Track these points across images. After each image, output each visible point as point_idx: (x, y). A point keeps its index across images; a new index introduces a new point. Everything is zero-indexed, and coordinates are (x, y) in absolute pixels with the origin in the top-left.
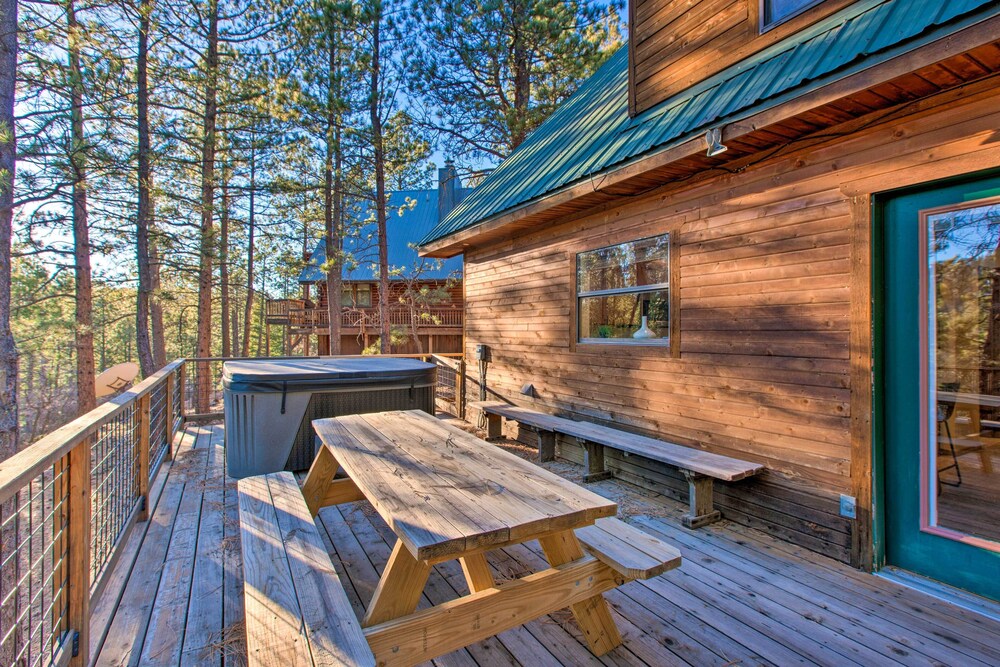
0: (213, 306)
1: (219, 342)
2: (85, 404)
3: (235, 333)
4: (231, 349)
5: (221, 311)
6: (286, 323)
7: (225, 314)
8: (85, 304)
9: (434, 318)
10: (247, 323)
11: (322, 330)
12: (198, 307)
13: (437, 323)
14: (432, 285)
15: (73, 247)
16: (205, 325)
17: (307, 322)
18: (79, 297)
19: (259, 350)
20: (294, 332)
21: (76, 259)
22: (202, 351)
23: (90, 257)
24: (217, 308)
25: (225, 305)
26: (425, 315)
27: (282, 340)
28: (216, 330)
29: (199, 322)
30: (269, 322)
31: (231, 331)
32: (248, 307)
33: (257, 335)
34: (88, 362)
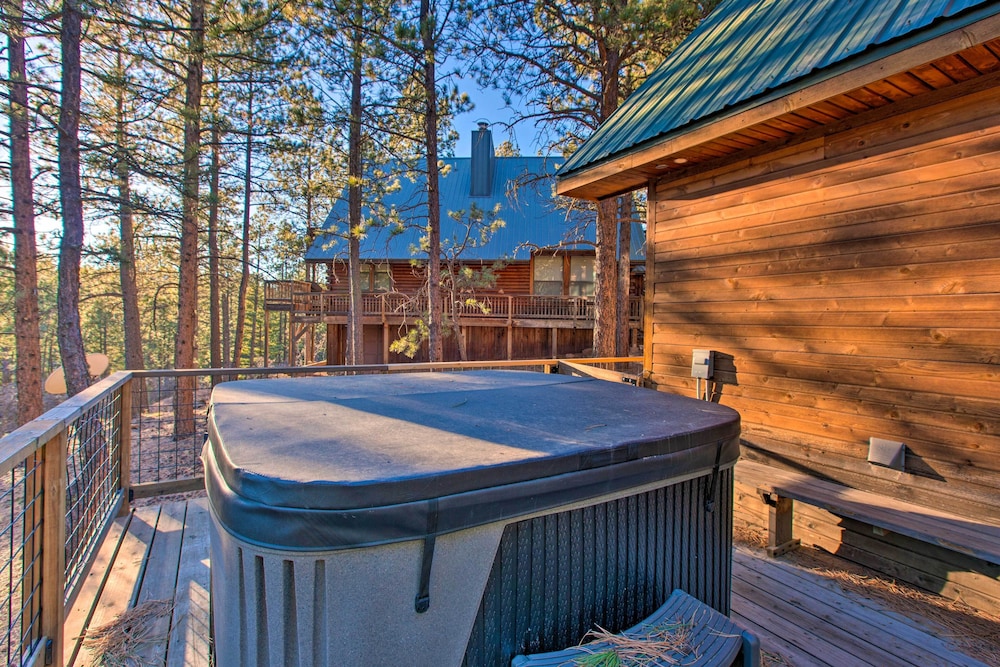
0: (200, 288)
1: (207, 329)
2: (27, 410)
3: (226, 319)
4: (221, 338)
5: (209, 294)
6: (289, 309)
7: (214, 298)
8: (28, 280)
9: (482, 305)
10: (241, 309)
11: (333, 318)
12: (180, 286)
13: (486, 311)
14: (475, 265)
15: (11, 204)
16: (187, 310)
17: (315, 308)
18: (19, 270)
19: (253, 338)
20: (299, 320)
21: (16, 220)
22: (184, 342)
23: (36, 219)
24: (204, 291)
25: (214, 288)
26: (471, 302)
27: (278, 328)
28: (204, 316)
29: (179, 306)
30: (269, 308)
31: (221, 317)
32: (242, 290)
33: (250, 323)
34: (32, 355)
